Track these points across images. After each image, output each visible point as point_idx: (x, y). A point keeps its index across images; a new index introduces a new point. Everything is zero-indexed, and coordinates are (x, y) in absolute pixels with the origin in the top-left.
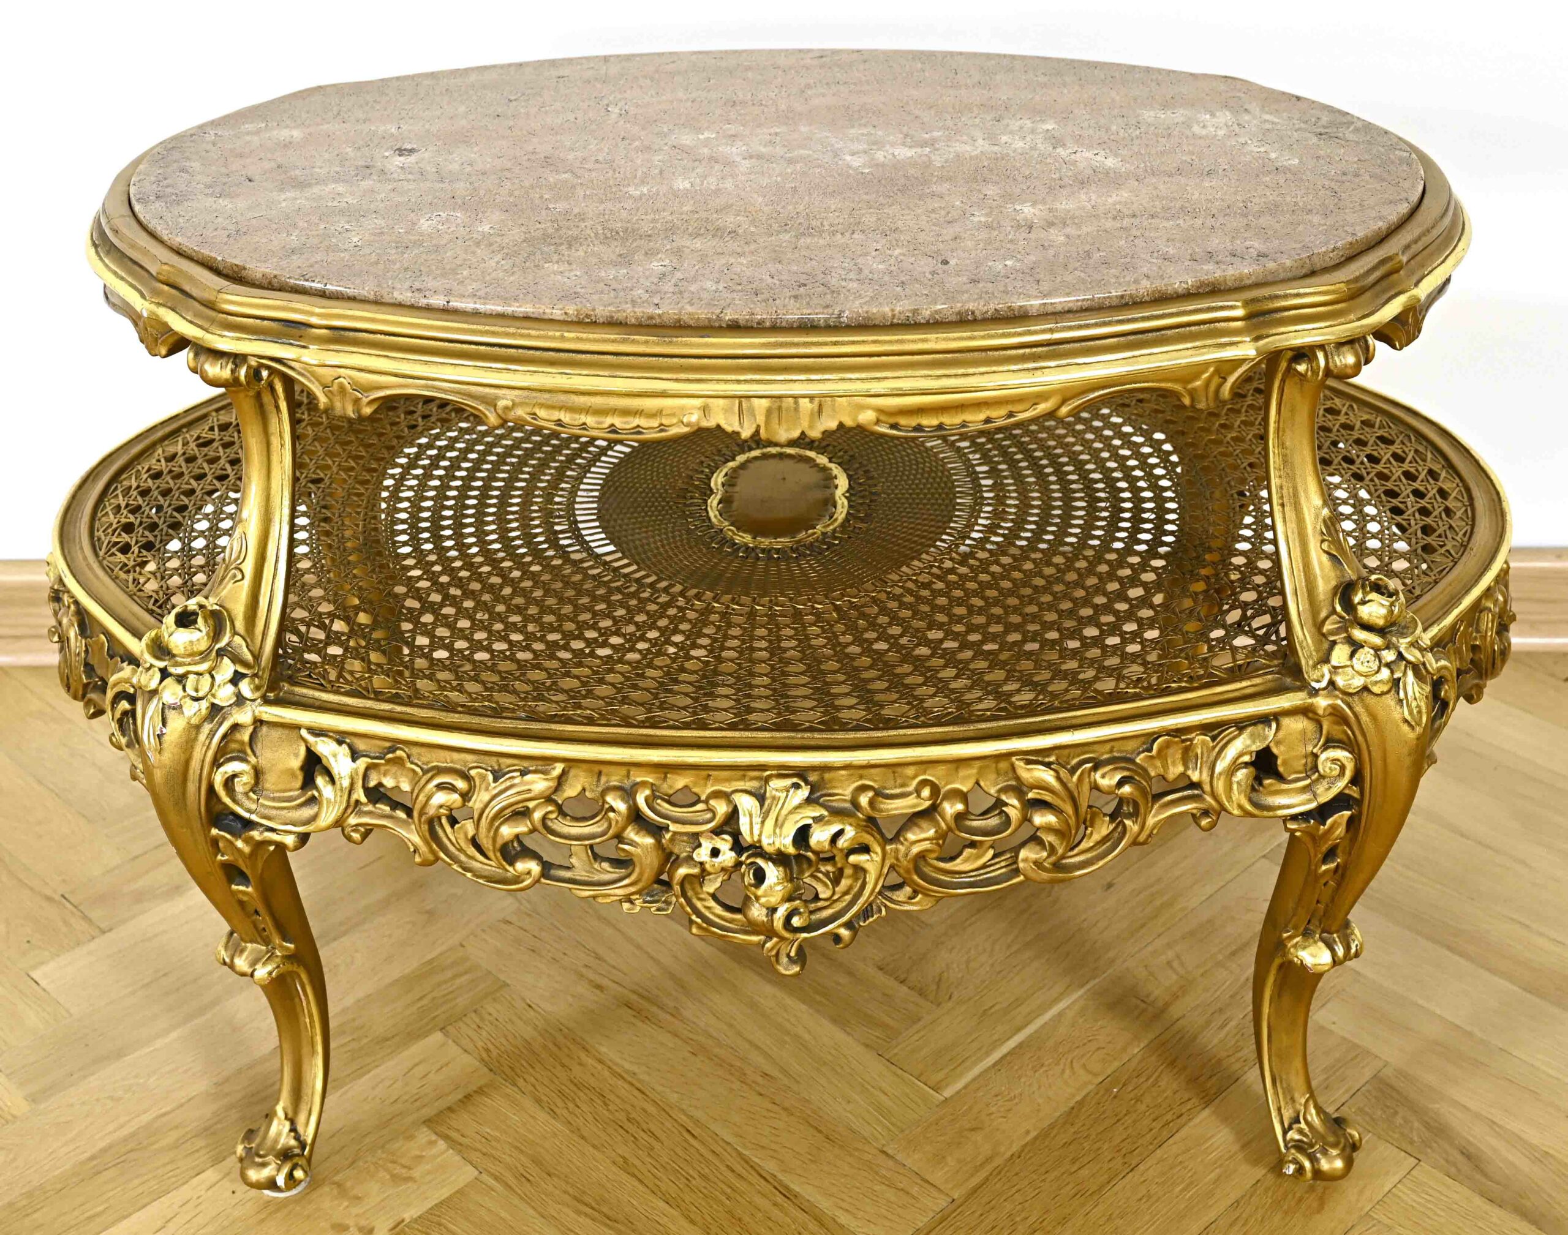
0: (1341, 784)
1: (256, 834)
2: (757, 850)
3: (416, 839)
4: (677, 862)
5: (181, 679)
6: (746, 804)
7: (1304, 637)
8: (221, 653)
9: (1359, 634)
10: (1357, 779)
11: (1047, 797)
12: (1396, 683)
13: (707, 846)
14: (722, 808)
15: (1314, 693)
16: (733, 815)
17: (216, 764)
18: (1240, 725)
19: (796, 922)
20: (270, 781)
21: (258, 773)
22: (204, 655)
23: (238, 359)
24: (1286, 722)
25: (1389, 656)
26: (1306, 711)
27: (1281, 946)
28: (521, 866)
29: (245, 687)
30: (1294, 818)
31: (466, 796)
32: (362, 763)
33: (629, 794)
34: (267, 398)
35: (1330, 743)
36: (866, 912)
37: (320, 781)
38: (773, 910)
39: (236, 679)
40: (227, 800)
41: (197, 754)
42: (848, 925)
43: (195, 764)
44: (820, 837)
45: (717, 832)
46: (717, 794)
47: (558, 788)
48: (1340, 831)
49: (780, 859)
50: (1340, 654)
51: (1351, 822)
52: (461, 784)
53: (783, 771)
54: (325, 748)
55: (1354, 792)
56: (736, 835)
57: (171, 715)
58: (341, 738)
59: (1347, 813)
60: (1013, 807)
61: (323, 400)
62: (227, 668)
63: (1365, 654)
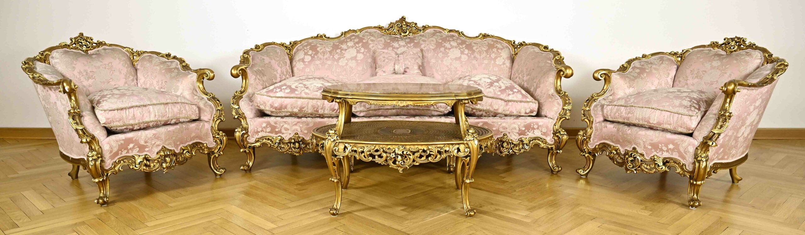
0: (468, 153)
1: (338, 157)
2: (398, 154)
3: (357, 156)
4: (388, 157)
5: (331, 136)
6: (397, 149)
7: (463, 135)
8: (335, 134)
9: (469, 133)
10: (470, 153)
11: (432, 150)
12: (474, 139)
13: (392, 154)
14: (394, 150)
15: (464, 141)
16: (395, 151)
17: (334, 147)
18: (456, 144)
19: (402, 164)
20: (340, 151)
21: (338, 149)
22: (333, 134)
23: (340, 98)
24: (461, 145)
25: (473, 136)
26: (463, 144)
27: (464, 181)
28: (370, 158)
29: (338, 138)
30: (463, 157)
31: (364, 149)
32: (351, 147)
33: (382, 148)
34: (343, 105)
35: (466, 148)
36: (411, 165)
37: (346, 149)
38: (399, 162)
39: (337, 137)
40: (334, 152)
41: (332, 146)
42: (408, 166)
43: (331, 147)
44: (405, 153)
45: (393, 152)
46: (393, 148)
47: (374, 148)
48: (469, 160)
49: (400, 155)
50: (467, 136)
51: (470, 159)
52: (363, 148)
53: (401, 145)
54: (347, 145)
55: (469, 154)
56: (395, 153)
57: (329, 140)
58: (349, 143)
59: (469, 158)
60: (428, 152)
61: (350, 103)
62: (336, 136)
63: (470, 136)
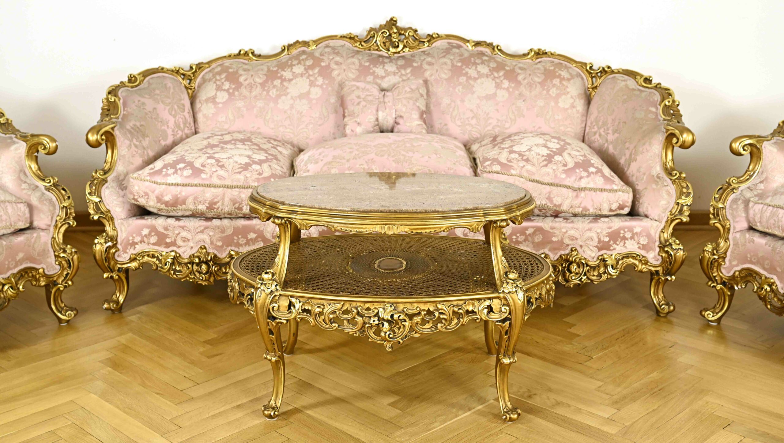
0: (506, 315)
1: (277, 321)
2: (384, 320)
3: (312, 320)
4: (366, 323)
5: (265, 284)
6: (381, 310)
7: (498, 282)
8: (273, 280)
9: (508, 281)
10: (510, 314)
11: (443, 312)
12: (516, 291)
13: (372, 319)
14: (376, 311)
15: (500, 293)
16: (378, 313)
17: (271, 304)
18: (485, 299)
19: (391, 336)
20: (281, 309)
21: (279, 307)
22: (270, 280)
23: (282, 218)
24: (494, 300)
25: (515, 285)
26: (498, 298)
27: (500, 360)
28: (334, 325)
29: (278, 287)
30: (497, 321)
31: (323, 309)
32: (301, 304)
33: (356, 308)
34: (286, 228)
35: (504, 305)
36: (406, 337)
37: (292, 308)
38: (386, 333)
39: (276, 285)
40: (272, 312)
41: (267, 301)
42: (402, 339)
43: (266, 304)
44: (396, 317)
45: (375, 316)
46: (375, 308)
47: (342, 308)
48: (508, 326)
49: (388, 321)
50: (505, 285)
51: (510, 324)
52: (322, 307)
53: (389, 303)
54: (293, 300)
55: (509, 316)
56: (379, 317)
57: (262, 292)
58: (297, 298)
59: (508, 322)
60: (437, 314)
61: (299, 226)
62: (275, 283)
63: (510, 284)
